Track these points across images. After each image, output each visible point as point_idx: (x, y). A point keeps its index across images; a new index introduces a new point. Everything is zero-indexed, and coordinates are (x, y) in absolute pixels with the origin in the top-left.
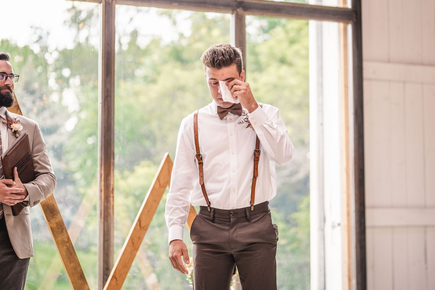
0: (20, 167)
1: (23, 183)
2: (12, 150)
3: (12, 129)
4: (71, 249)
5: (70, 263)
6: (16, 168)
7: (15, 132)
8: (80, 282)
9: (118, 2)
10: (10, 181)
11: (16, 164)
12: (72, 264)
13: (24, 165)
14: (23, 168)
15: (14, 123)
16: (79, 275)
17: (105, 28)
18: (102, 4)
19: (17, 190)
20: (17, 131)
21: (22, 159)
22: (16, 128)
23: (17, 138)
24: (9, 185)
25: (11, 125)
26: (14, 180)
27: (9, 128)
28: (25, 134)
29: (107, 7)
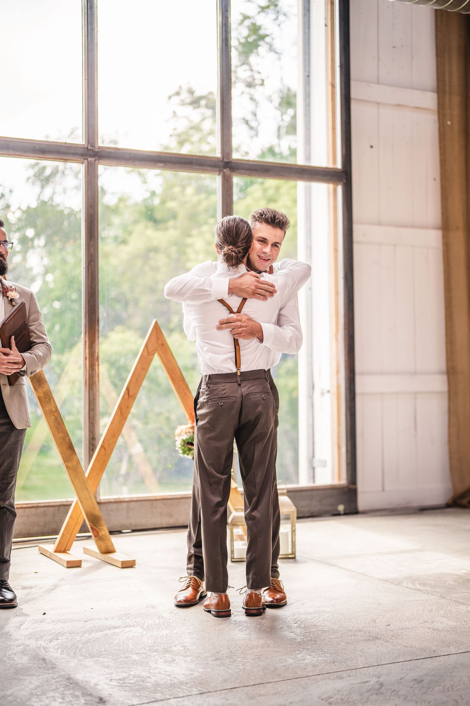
0: (17, 336)
1: (20, 352)
2: (9, 319)
3: (8, 297)
4: (59, 419)
5: (59, 433)
6: (13, 337)
7: (12, 300)
8: (69, 452)
9: (101, 163)
10: (7, 350)
11: (14, 333)
12: (60, 435)
13: (21, 334)
14: (20, 337)
15: (10, 290)
16: (68, 445)
17: (88, 189)
18: (84, 164)
19: (14, 359)
20: (14, 299)
21: (19, 328)
22: (12, 296)
23: (14, 306)
24: (6, 354)
25: (7, 293)
26: (11, 349)
27: (5, 296)
28: (23, 303)
29: (90, 168)
